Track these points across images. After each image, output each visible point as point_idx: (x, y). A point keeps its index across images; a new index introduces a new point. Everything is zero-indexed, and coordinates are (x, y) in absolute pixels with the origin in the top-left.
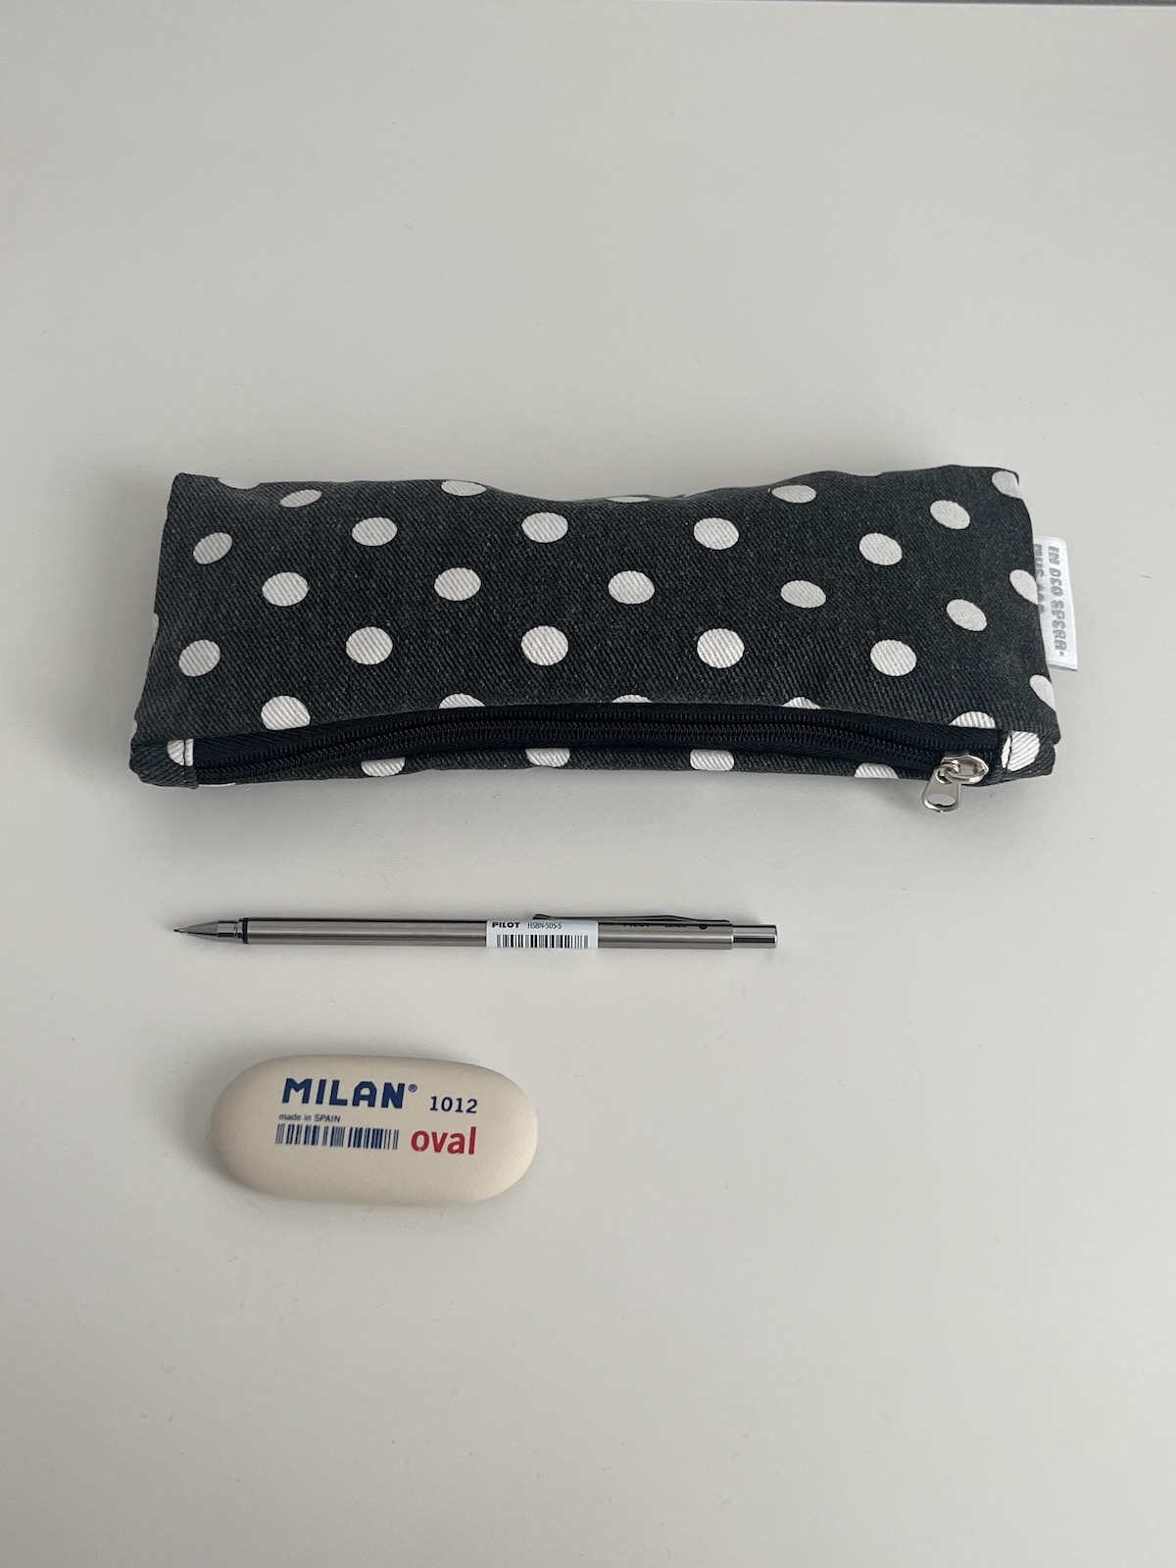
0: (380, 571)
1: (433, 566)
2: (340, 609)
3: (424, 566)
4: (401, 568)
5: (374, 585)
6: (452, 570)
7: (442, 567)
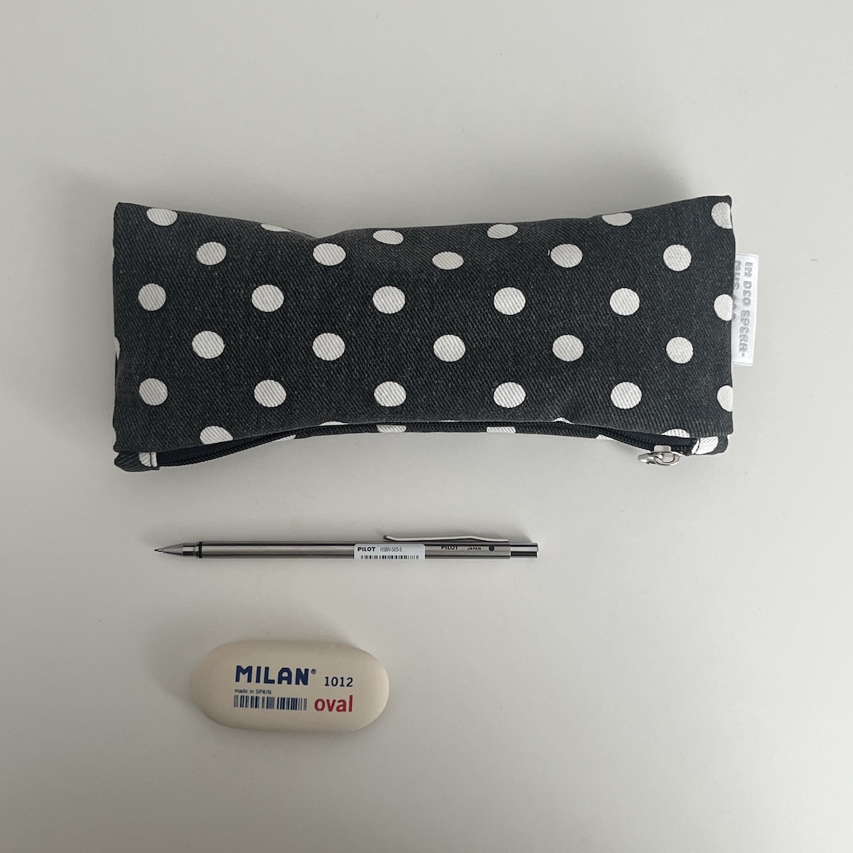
0: (274, 334)
1: (311, 331)
2: (248, 363)
3: (305, 330)
4: (289, 332)
5: (270, 345)
6: (325, 334)
7: (317, 331)
